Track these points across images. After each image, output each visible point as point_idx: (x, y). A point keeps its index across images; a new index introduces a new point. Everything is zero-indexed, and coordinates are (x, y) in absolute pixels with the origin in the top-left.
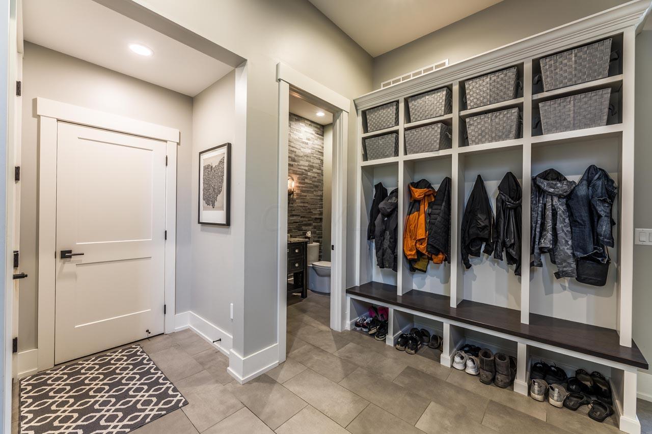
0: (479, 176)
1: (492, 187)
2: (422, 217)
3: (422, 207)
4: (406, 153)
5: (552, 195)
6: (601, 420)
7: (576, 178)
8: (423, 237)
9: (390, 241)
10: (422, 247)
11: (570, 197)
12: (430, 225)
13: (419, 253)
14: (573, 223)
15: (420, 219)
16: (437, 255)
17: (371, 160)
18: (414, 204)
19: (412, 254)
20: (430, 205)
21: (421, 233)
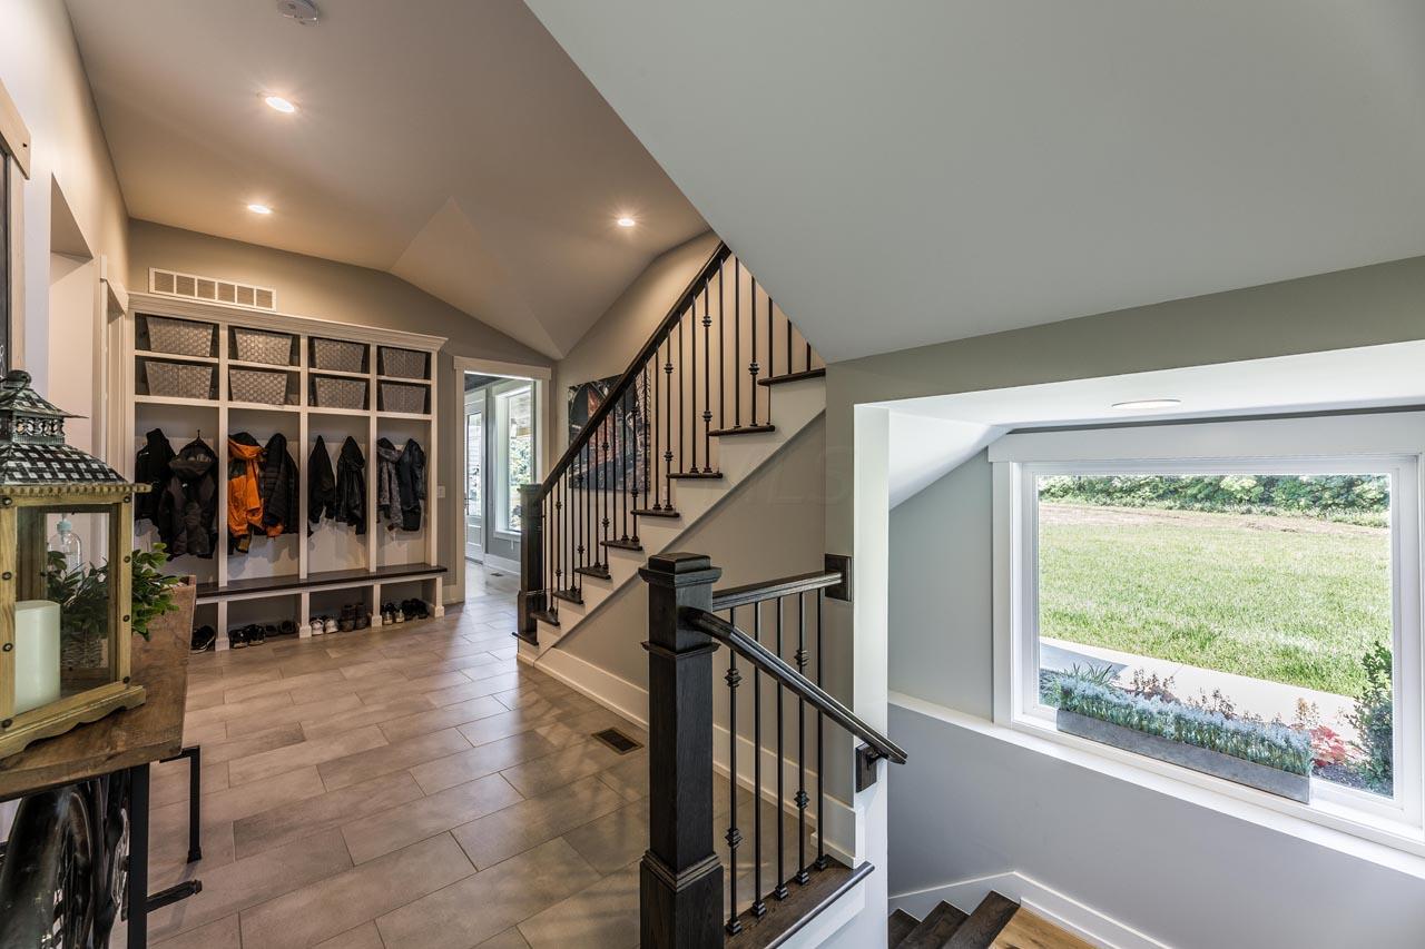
0: (320, 437)
1: (334, 449)
2: (253, 481)
3: (250, 469)
4: (230, 399)
5: (387, 460)
6: (425, 617)
7: (399, 447)
8: (258, 506)
9: (202, 517)
10: (257, 519)
11: (398, 464)
12: (265, 491)
13: (251, 527)
14: (400, 484)
15: (250, 485)
16: (274, 526)
17: (156, 394)
18: (238, 465)
19: (241, 529)
20: (262, 467)
21: (255, 501)
